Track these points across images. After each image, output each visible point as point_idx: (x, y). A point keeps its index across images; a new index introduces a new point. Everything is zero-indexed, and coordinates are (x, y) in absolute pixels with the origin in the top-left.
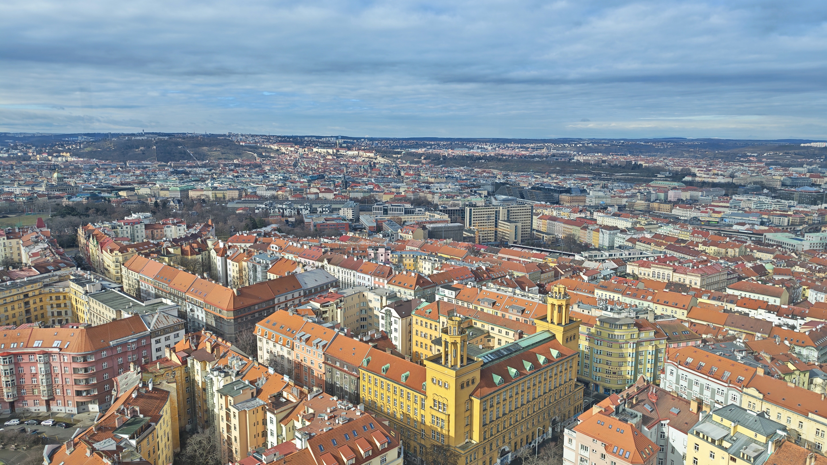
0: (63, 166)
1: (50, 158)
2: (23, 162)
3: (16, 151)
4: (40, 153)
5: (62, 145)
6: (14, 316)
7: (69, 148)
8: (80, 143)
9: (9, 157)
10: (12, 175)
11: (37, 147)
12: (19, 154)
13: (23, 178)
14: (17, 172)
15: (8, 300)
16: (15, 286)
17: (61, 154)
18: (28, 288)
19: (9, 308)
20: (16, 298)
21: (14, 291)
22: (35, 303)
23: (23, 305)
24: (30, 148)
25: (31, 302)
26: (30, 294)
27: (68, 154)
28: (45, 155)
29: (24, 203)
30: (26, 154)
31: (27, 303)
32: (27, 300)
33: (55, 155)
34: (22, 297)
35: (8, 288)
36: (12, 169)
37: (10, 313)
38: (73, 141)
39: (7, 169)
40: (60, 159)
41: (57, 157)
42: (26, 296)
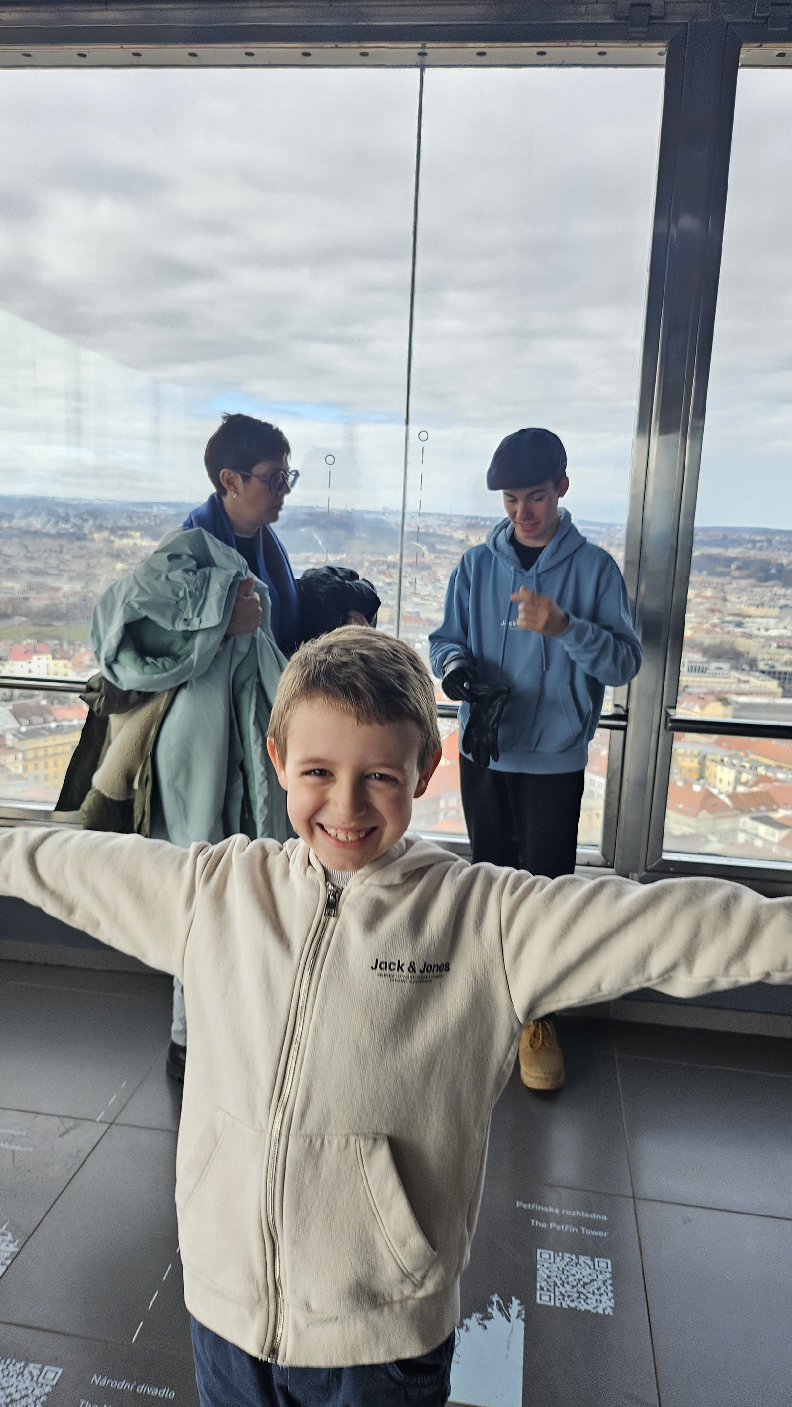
0: (129, 552)
1: (113, 538)
2: (77, 544)
3: (67, 526)
4: (100, 528)
5: (131, 518)
7: (139, 525)
8: (156, 517)
9: (58, 533)
10: (62, 562)
11: (96, 518)
12: (72, 531)
13: (74, 567)
14: (69, 557)
15: (51, 751)
16: (60, 730)
17: (129, 533)
19: (51, 762)
20: (60, 749)
21: (59, 739)
24: (86, 520)
27: (138, 534)
28: (106, 534)
29: (75, 606)
30: (80, 528)
33: (120, 533)
35: (50, 731)
36: (61, 551)
38: (146, 513)
39: (55, 551)
40: (125, 541)
41: (121, 537)
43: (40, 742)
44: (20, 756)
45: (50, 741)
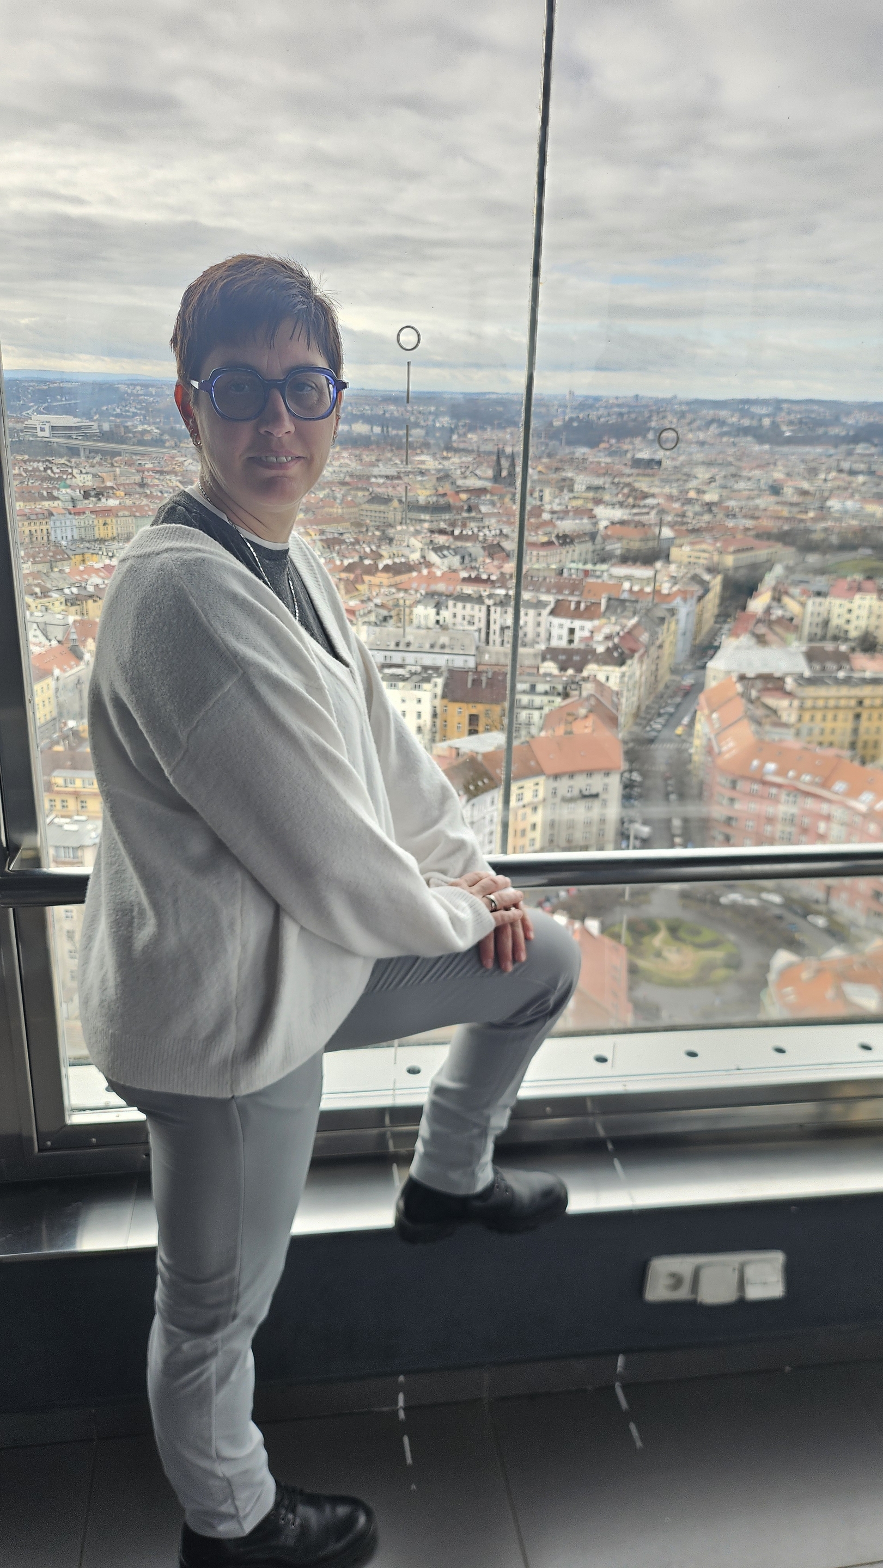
6: (833, 731)
15: (832, 703)
16: (847, 681)
18: (866, 691)
19: (830, 715)
20: (843, 703)
21: (844, 691)
22: (870, 718)
23: (850, 716)
25: (865, 716)
26: (867, 702)
31: (858, 716)
32: (859, 710)
34: (853, 703)
35: (838, 682)
37: (829, 725)
42: (860, 703)
43: (822, 691)
44: (796, 703)
45: (833, 691)
